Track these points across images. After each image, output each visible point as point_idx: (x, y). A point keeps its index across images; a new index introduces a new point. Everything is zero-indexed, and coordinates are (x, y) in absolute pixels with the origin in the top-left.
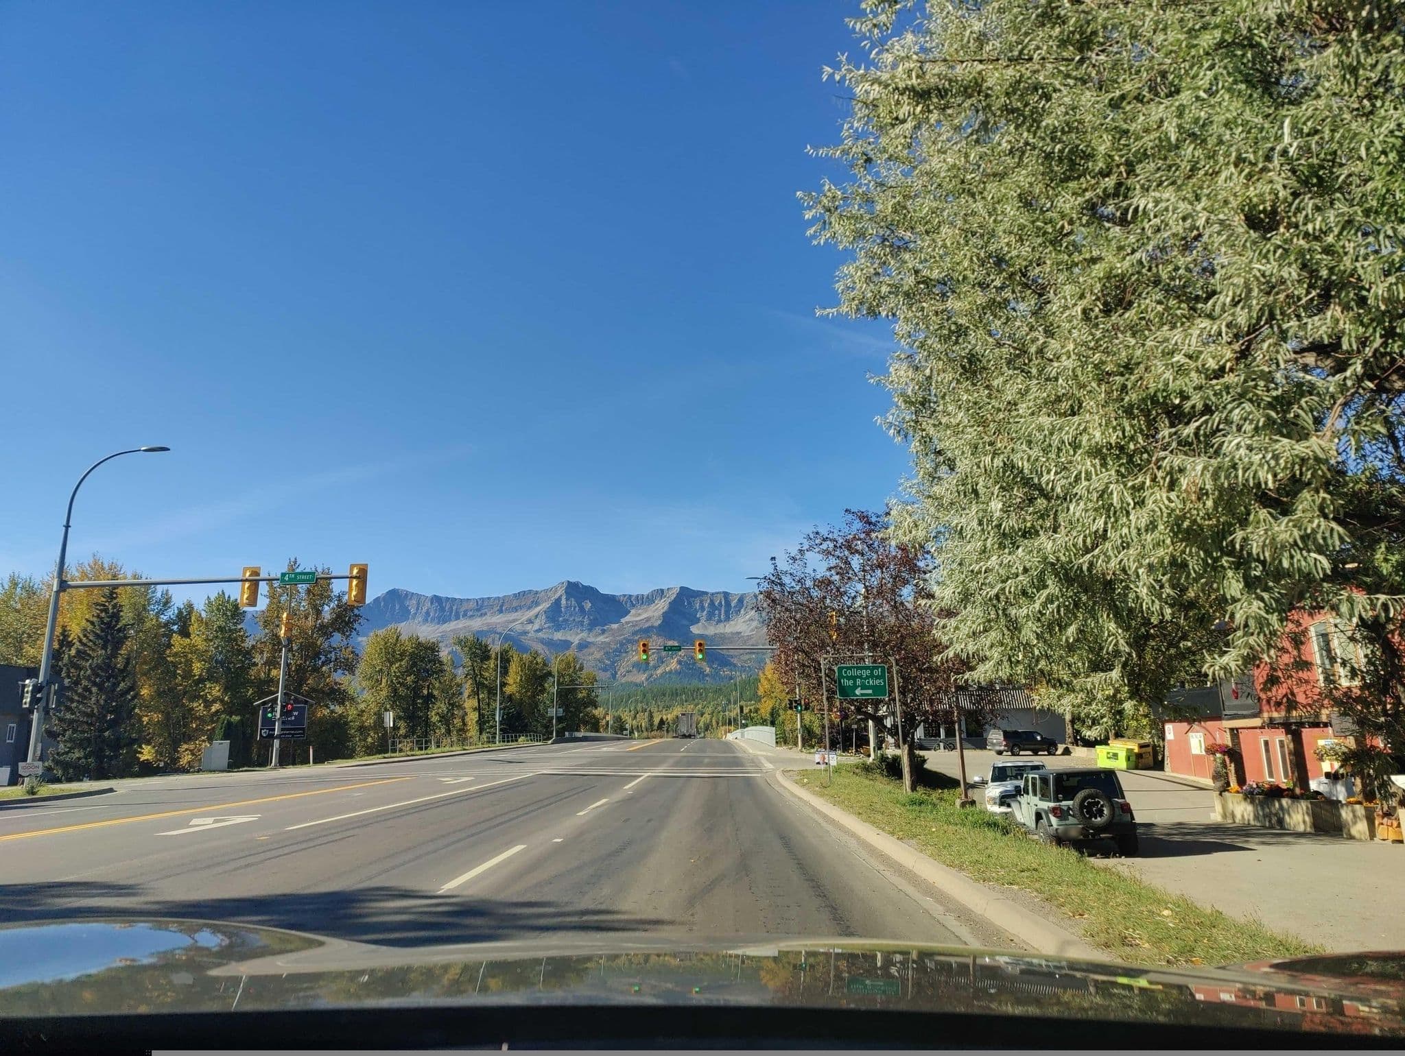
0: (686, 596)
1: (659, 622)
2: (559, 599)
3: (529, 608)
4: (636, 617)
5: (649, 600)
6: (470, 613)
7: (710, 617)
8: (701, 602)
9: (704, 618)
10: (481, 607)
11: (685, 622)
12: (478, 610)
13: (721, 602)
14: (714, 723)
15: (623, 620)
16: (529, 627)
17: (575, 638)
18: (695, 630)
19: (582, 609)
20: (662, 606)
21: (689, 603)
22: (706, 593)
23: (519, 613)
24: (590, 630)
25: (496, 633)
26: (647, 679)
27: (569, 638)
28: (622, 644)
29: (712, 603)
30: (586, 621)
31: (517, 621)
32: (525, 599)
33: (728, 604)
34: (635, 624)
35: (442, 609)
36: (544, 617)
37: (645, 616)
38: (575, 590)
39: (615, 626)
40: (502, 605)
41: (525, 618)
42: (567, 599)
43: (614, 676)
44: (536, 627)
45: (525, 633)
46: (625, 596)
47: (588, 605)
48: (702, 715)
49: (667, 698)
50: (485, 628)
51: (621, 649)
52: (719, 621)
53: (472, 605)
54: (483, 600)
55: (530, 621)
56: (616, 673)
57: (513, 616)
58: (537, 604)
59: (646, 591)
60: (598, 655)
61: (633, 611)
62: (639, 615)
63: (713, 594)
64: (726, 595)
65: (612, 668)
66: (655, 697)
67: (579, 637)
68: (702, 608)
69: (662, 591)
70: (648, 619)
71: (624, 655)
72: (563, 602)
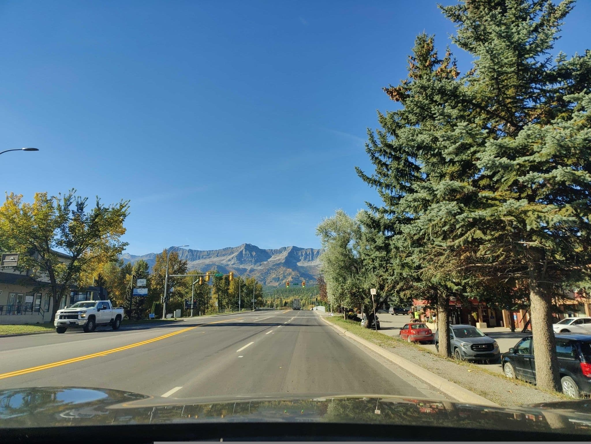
0: (295, 249)
1: (284, 261)
2: (242, 251)
3: (230, 255)
4: (274, 259)
5: (279, 252)
6: (204, 257)
7: (305, 259)
8: (302, 252)
9: (303, 259)
10: (209, 254)
11: (294, 261)
12: (208, 256)
13: (310, 253)
14: (307, 304)
15: (269, 260)
16: (229, 263)
17: (249, 267)
18: (299, 264)
19: (252, 255)
20: (285, 254)
21: (297, 253)
22: (304, 249)
23: (225, 257)
24: (255, 264)
25: (215, 265)
26: (279, 285)
27: (246, 267)
28: (268, 270)
29: (306, 253)
30: (253, 260)
31: (224, 260)
32: (227, 251)
33: (313, 253)
34: (274, 262)
35: (193, 255)
36: (235, 258)
37: (278, 258)
38: (249, 247)
39: (265, 263)
40: (218, 253)
41: (228, 259)
42: (245, 251)
43: (265, 283)
44: (232, 263)
45: (228, 265)
46: (270, 250)
47: (254, 254)
48: (302, 300)
49: (287, 293)
50: (211, 263)
51: (268, 272)
52: (309, 261)
53: (206, 253)
54: (210, 251)
55: (230, 260)
56: (266, 282)
57: (223, 258)
58: (232, 253)
59: (278, 248)
60: (258, 275)
61: (273, 256)
62: (276, 258)
63: (306, 249)
64: (312, 250)
65: (264, 280)
66: (282, 292)
67: (250, 267)
68: (302, 255)
69: (285, 248)
70: (279, 260)
71: (269, 274)
72: (244, 252)
